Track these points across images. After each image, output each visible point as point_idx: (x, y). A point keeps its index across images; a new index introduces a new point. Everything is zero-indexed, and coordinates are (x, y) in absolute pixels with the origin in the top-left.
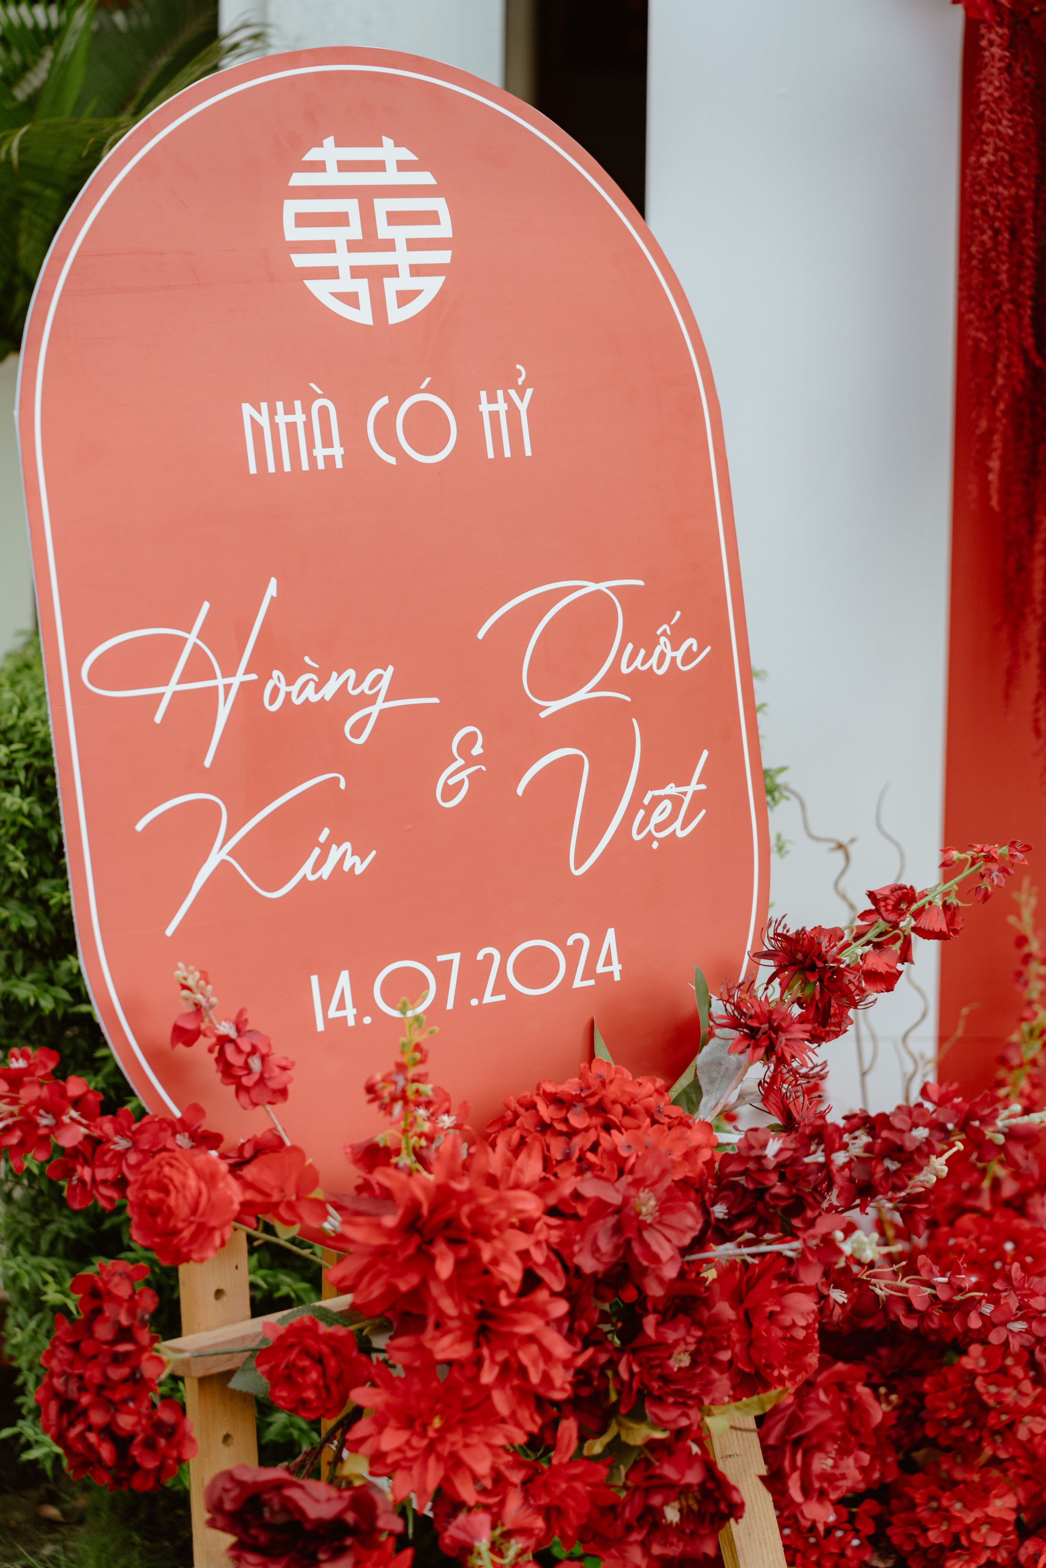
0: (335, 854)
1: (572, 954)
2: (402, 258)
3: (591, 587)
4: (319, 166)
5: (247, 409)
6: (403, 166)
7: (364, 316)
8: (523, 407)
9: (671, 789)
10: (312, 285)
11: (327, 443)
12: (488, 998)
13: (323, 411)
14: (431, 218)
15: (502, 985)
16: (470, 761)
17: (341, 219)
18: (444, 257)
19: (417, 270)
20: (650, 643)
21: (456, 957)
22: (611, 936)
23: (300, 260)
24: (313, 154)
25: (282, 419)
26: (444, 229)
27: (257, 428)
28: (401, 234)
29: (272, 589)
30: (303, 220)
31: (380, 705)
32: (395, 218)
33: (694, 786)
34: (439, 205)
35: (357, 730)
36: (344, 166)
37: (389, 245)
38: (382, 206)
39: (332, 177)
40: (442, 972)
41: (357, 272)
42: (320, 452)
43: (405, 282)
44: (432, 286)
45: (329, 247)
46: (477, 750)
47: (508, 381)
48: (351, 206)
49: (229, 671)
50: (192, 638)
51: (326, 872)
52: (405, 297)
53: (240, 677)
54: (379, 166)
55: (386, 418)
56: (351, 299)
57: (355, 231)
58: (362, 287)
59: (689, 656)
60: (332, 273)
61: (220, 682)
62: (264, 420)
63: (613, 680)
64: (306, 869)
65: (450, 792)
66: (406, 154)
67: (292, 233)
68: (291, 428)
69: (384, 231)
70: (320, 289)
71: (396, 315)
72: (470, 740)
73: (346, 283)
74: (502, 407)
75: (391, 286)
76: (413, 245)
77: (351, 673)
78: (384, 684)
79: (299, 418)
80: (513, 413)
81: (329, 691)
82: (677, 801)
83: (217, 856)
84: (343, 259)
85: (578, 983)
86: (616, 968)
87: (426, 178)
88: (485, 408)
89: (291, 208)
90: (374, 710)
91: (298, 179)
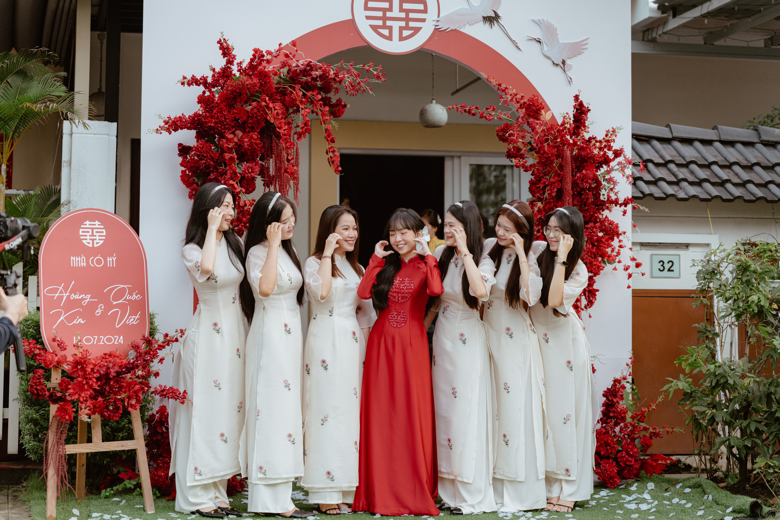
0: (79, 320)
1: (115, 339)
2: (97, 238)
3: (123, 286)
4: (86, 225)
5: (72, 258)
6: (99, 225)
7: (91, 245)
8: (114, 260)
9: (134, 317)
10: (83, 241)
11: (83, 263)
12: (101, 343)
13: (83, 259)
14: (103, 232)
15: (103, 342)
16: (101, 309)
17: (88, 232)
18: (104, 238)
19: (99, 239)
20: (132, 295)
21: (96, 337)
22: (122, 337)
23: (82, 237)
24: (85, 223)
25: (77, 259)
26: (104, 234)
27: (73, 260)
28: (97, 234)
29: (73, 282)
30: (83, 232)
31: (88, 300)
32: (97, 232)
33: (138, 317)
34: (104, 230)
35: (84, 303)
36: (90, 225)
37: (95, 236)
38: (95, 230)
39: (88, 226)
40: (94, 339)
41: (90, 239)
42: (82, 264)
43: (98, 241)
44: (102, 242)
45: (86, 236)
46: (103, 308)
47: (112, 256)
48: (90, 230)
49: (66, 293)
50: (61, 288)
51: (78, 322)
52: (97, 243)
53: (67, 294)
54: (95, 225)
55: (93, 260)
56: (89, 243)
57: (90, 234)
58: (91, 241)
59: (138, 297)
60: (86, 239)
61: (64, 294)
62: (74, 259)
63: (125, 300)
64: (75, 322)
65: (98, 313)
66: (99, 223)
67: (81, 233)
68: (78, 260)
69: (95, 234)
70: (84, 242)
71: (96, 246)
72: (102, 306)
73: (88, 241)
74: (111, 259)
75: (95, 242)
76: (99, 236)
77: (84, 295)
78: (89, 297)
79: (79, 259)
80: (113, 260)
81: (80, 297)
82: (134, 319)
83: (62, 318)
84: (88, 238)
85: (116, 343)
86: (122, 342)
87: (102, 227)
88: (108, 259)
89: (81, 230)
90: (87, 301)
91: (82, 226)
